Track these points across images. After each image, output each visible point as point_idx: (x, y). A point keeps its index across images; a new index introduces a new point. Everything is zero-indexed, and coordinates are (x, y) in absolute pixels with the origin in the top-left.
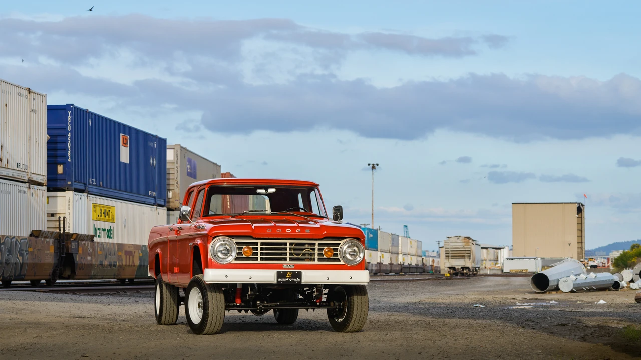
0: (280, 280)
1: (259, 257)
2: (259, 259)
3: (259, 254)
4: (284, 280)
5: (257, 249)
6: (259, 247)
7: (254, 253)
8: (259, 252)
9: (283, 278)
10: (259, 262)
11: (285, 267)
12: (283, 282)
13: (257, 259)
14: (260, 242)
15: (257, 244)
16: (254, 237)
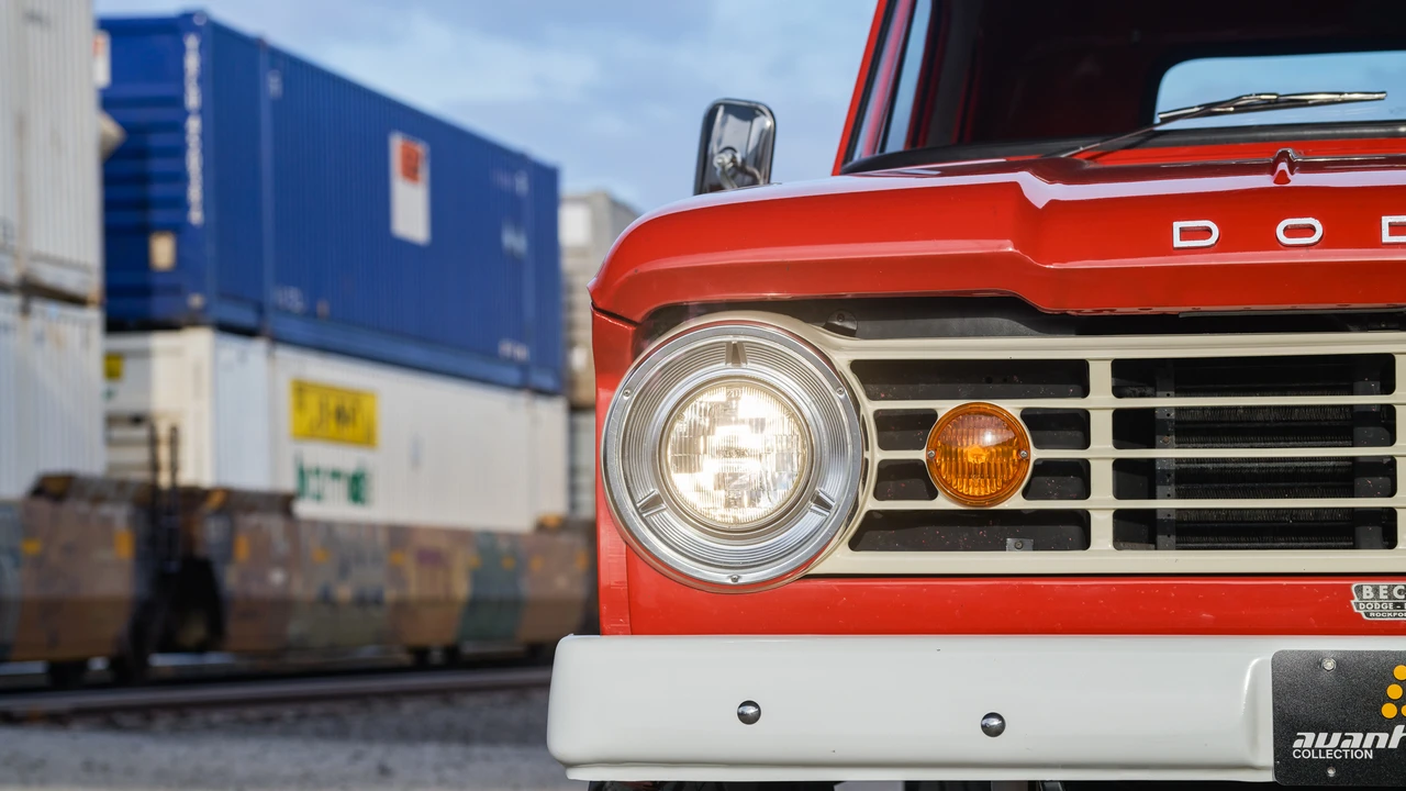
0: (1306, 742)
1: (1102, 503)
2: (1102, 527)
3: (1102, 478)
4: (1360, 743)
5: (1076, 426)
6: (1101, 402)
7: (1043, 468)
8: (1102, 452)
9: (1346, 728)
10: (1103, 555)
11: (1367, 601)
12: (1346, 764)
13: (1075, 531)
14: (1100, 352)
15: (1074, 375)
16: (1047, 306)
